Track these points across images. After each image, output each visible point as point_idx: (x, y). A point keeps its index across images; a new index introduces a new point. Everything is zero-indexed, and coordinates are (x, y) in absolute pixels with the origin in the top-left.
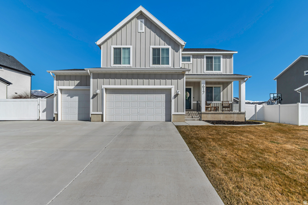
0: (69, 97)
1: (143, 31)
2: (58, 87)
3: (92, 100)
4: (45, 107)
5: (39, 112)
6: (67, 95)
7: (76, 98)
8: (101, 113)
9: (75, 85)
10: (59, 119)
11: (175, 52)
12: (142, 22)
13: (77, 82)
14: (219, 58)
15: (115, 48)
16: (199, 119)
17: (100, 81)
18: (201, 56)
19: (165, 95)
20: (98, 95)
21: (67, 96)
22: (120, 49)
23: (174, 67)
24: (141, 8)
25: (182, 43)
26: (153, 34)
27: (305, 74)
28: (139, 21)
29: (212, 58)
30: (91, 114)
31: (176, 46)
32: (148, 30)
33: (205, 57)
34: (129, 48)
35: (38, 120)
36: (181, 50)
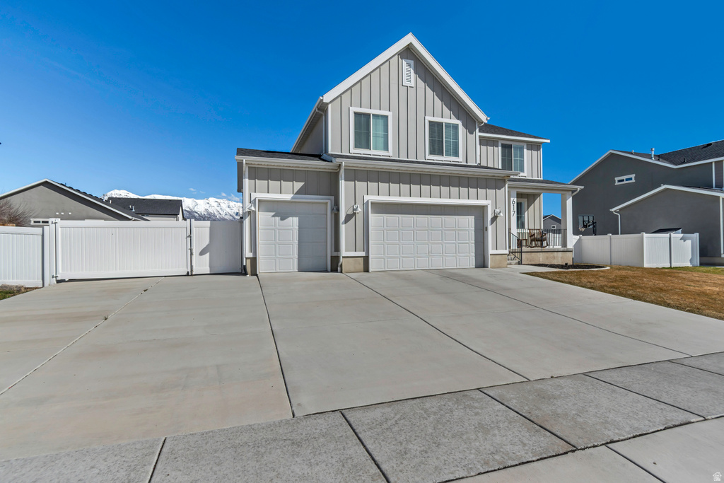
0: (278, 219)
1: (413, 84)
2: (254, 195)
3: (344, 225)
4: (206, 241)
5: (192, 254)
6: (273, 213)
7: (294, 222)
8: (363, 254)
9: (295, 191)
10: (261, 269)
11: (468, 133)
12: (409, 65)
13: (298, 185)
14: (521, 149)
15: (356, 114)
16: (517, 261)
17: (361, 185)
18: (493, 142)
19: (473, 217)
20: (357, 214)
21: (273, 216)
22: (369, 115)
23: (467, 162)
24: (409, 39)
25: (484, 118)
26: (429, 92)
27: (617, 183)
28: (404, 63)
29: (510, 147)
30: (343, 257)
31: (470, 121)
32: (421, 84)
33: (500, 144)
34: (386, 117)
35: (188, 275)
36: (477, 130)
